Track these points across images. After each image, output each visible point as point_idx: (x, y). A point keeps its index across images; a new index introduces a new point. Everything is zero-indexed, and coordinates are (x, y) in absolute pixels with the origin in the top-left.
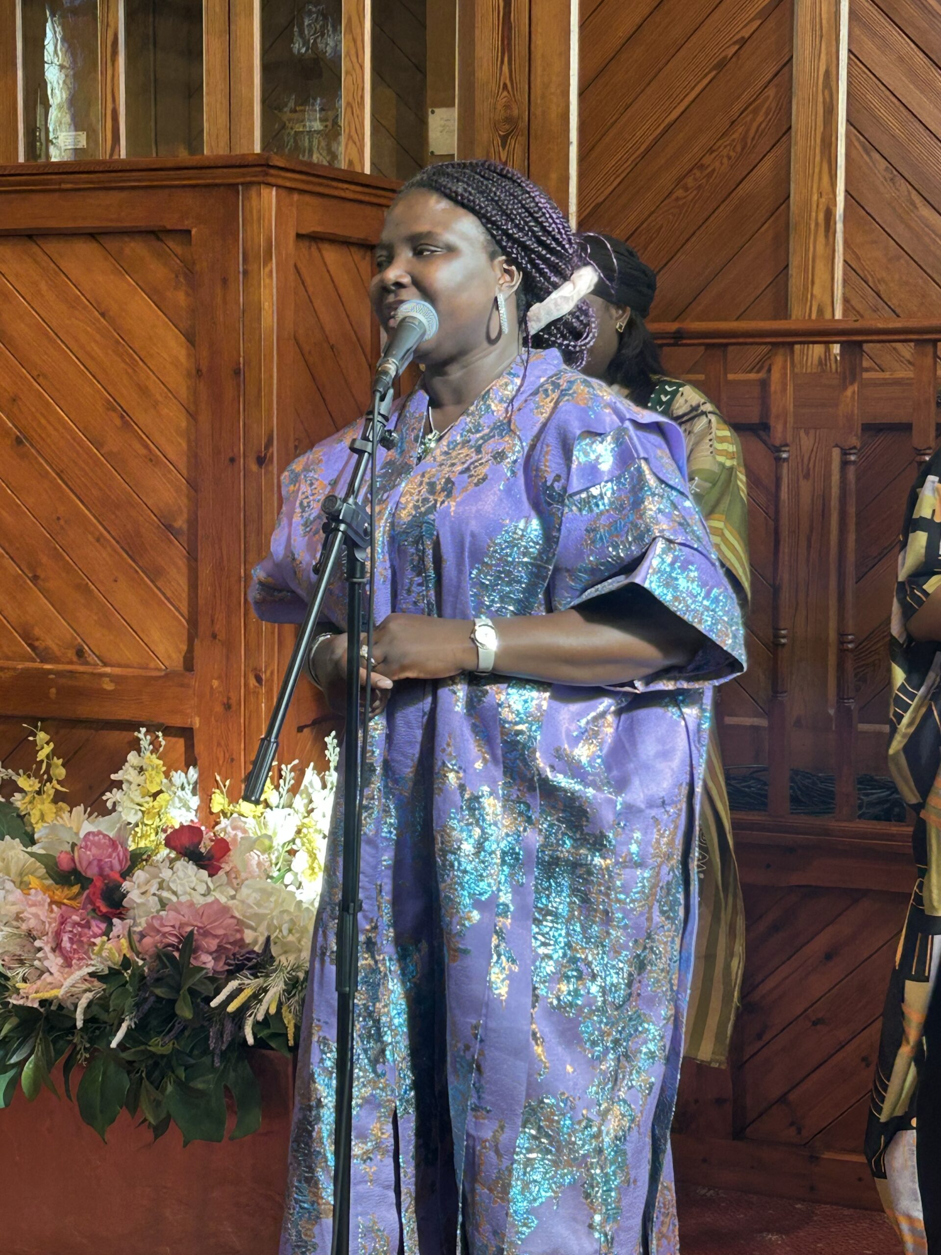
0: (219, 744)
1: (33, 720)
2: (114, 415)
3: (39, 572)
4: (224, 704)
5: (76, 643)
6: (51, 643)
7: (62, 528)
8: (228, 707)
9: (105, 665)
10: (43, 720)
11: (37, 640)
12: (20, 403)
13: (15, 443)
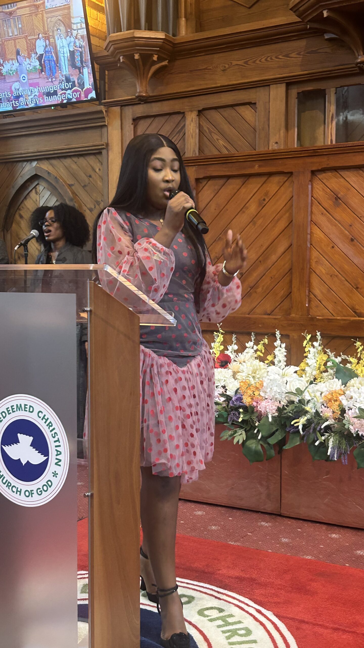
12: (353, 226)
13: (350, 240)
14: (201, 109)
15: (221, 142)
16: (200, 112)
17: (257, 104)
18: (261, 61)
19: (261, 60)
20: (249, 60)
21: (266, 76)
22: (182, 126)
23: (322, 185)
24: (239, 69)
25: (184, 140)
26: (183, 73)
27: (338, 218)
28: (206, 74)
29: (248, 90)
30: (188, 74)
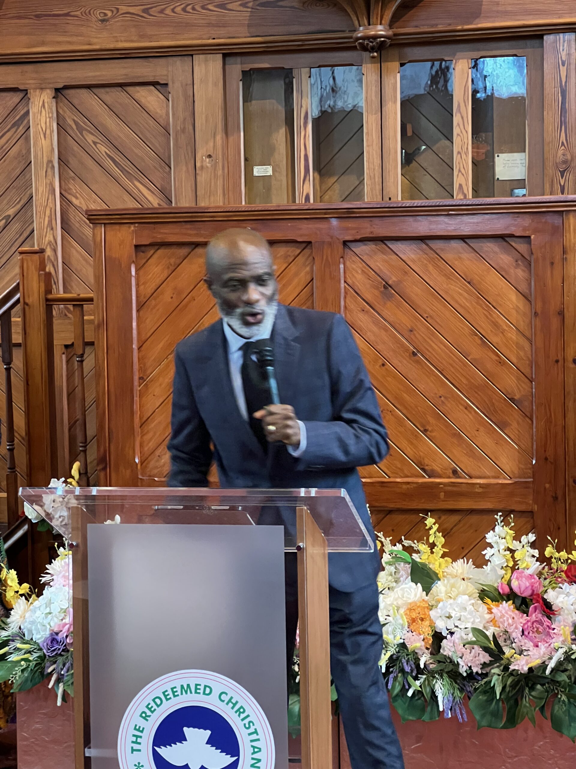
0: (550, 520)
1: (426, 512)
2: (476, 337)
3: (427, 427)
4: (553, 497)
5: (452, 467)
6: (436, 468)
7: (442, 402)
8: (556, 498)
9: (471, 477)
10: (431, 511)
11: (427, 465)
12: (415, 332)
13: (412, 355)
14: (60, 86)
15: (103, 149)
16: (57, 90)
17: (170, 84)
18: (175, 10)
19: (175, 8)
20: (151, 8)
21: (184, 39)
22: (22, 113)
23: (361, 265)
24: (131, 21)
25: (28, 139)
26: (19, 18)
27: (388, 318)
28: (68, 23)
29: (151, 59)
30: (31, 21)
